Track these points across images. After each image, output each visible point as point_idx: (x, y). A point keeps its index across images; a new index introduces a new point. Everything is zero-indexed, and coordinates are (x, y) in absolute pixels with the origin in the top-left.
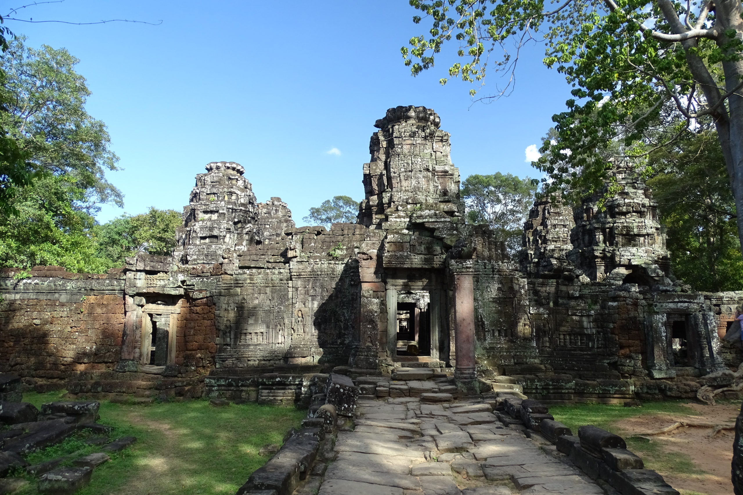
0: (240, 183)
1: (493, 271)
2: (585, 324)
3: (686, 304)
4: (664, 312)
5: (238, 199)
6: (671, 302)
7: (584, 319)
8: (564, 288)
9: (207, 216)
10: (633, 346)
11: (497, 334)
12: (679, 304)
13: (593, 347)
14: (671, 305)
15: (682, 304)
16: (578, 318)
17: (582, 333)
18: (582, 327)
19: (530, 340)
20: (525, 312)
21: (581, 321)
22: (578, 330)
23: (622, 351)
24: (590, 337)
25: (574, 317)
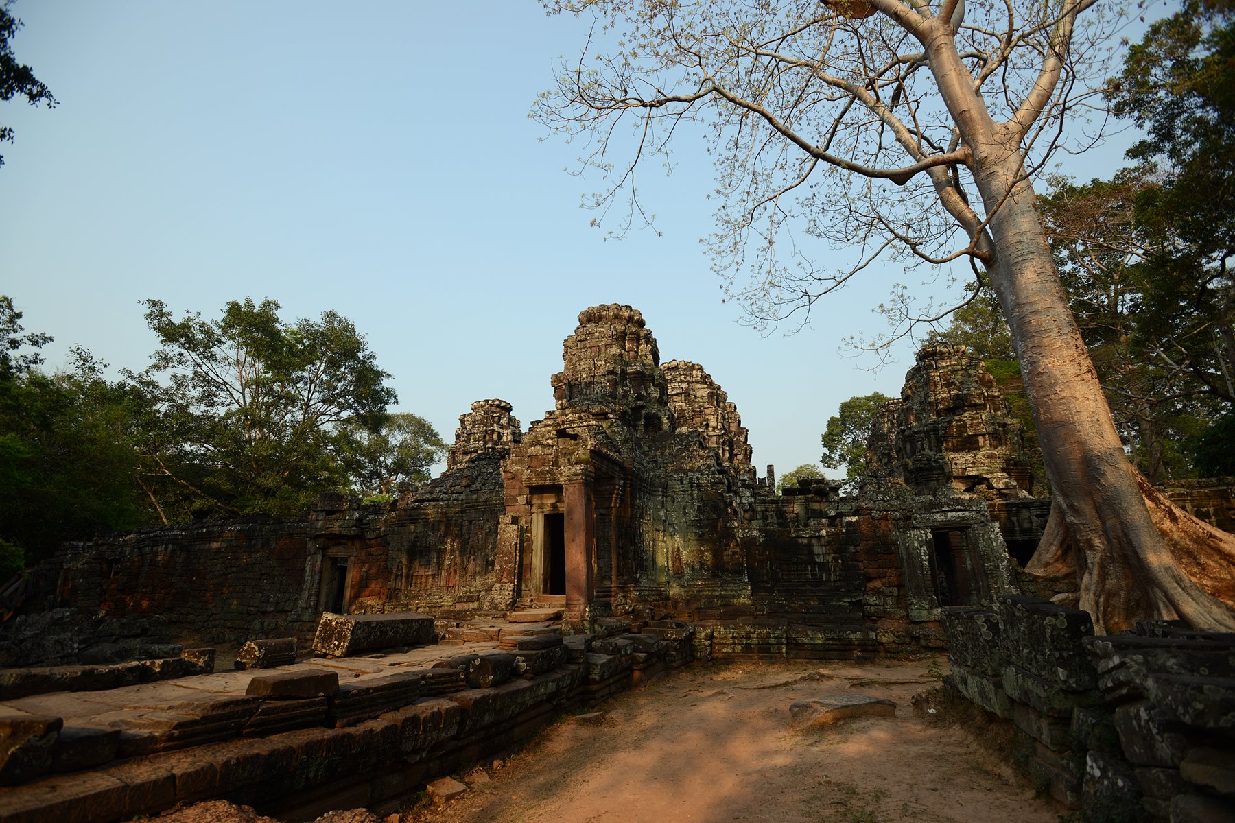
2: (816, 549)
3: (960, 514)
4: (928, 527)
6: (937, 512)
7: (814, 541)
10: (885, 577)
12: (949, 514)
13: (828, 580)
14: (938, 517)
15: (954, 514)
16: (805, 541)
17: (812, 562)
18: (811, 553)
19: (741, 573)
20: (734, 537)
21: (810, 545)
22: (805, 558)
23: (871, 585)
24: (823, 567)
25: (800, 541)
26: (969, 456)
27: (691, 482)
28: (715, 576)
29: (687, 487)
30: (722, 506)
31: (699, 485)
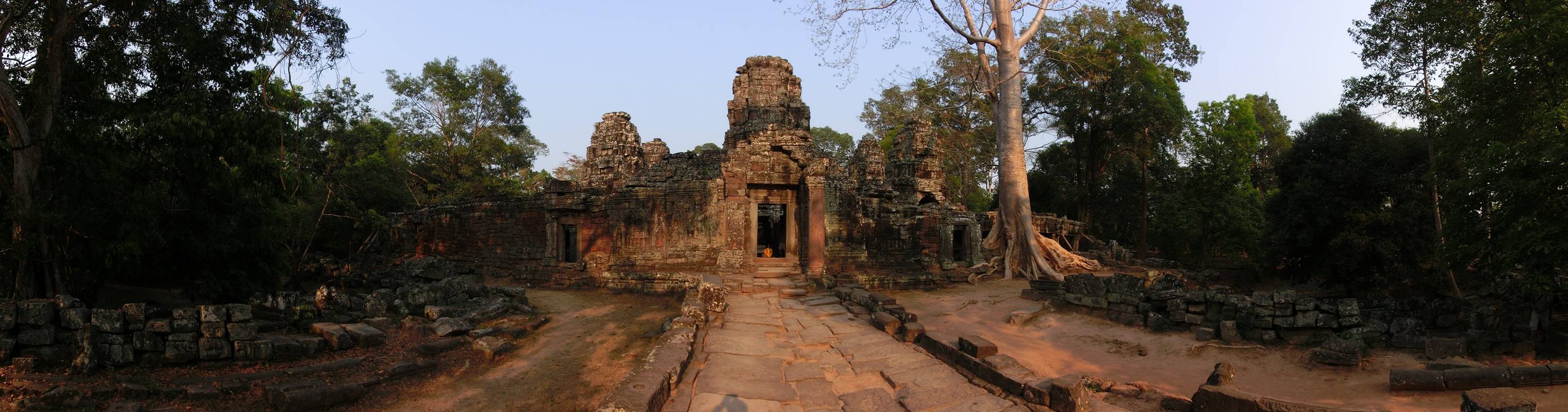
0: (628, 127)
1: (836, 190)
2: (902, 232)
3: (964, 219)
4: (952, 224)
5: (627, 138)
6: (956, 217)
7: (901, 228)
8: (885, 205)
9: (604, 153)
10: (933, 247)
11: (837, 240)
12: (962, 219)
13: (906, 248)
16: (897, 227)
17: (899, 239)
18: (899, 234)
19: (861, 244)
20: (858, 222)
21: (899, 230)
22: (896, 236)
23: (924, 251)
24: (903, 241)
25: (894, 227)
26: (927, 181)
27: (836, 187)
28: (848, 245)
29: (833, 190)
30: (854, 203)
31: (840, 189)
